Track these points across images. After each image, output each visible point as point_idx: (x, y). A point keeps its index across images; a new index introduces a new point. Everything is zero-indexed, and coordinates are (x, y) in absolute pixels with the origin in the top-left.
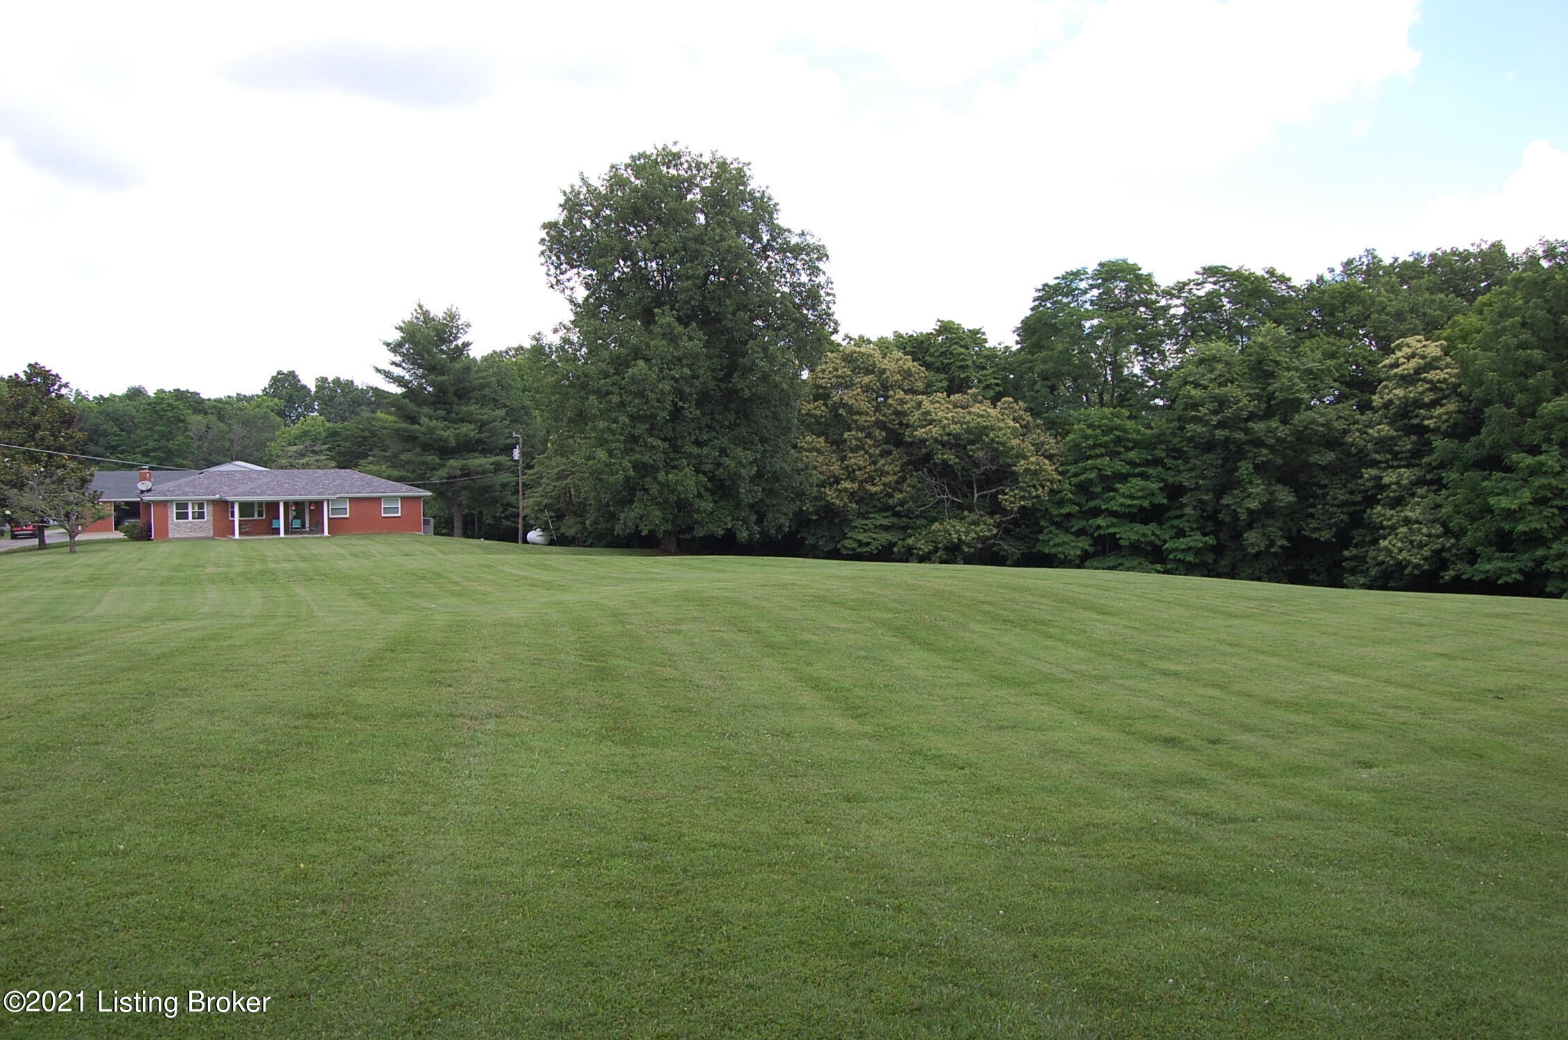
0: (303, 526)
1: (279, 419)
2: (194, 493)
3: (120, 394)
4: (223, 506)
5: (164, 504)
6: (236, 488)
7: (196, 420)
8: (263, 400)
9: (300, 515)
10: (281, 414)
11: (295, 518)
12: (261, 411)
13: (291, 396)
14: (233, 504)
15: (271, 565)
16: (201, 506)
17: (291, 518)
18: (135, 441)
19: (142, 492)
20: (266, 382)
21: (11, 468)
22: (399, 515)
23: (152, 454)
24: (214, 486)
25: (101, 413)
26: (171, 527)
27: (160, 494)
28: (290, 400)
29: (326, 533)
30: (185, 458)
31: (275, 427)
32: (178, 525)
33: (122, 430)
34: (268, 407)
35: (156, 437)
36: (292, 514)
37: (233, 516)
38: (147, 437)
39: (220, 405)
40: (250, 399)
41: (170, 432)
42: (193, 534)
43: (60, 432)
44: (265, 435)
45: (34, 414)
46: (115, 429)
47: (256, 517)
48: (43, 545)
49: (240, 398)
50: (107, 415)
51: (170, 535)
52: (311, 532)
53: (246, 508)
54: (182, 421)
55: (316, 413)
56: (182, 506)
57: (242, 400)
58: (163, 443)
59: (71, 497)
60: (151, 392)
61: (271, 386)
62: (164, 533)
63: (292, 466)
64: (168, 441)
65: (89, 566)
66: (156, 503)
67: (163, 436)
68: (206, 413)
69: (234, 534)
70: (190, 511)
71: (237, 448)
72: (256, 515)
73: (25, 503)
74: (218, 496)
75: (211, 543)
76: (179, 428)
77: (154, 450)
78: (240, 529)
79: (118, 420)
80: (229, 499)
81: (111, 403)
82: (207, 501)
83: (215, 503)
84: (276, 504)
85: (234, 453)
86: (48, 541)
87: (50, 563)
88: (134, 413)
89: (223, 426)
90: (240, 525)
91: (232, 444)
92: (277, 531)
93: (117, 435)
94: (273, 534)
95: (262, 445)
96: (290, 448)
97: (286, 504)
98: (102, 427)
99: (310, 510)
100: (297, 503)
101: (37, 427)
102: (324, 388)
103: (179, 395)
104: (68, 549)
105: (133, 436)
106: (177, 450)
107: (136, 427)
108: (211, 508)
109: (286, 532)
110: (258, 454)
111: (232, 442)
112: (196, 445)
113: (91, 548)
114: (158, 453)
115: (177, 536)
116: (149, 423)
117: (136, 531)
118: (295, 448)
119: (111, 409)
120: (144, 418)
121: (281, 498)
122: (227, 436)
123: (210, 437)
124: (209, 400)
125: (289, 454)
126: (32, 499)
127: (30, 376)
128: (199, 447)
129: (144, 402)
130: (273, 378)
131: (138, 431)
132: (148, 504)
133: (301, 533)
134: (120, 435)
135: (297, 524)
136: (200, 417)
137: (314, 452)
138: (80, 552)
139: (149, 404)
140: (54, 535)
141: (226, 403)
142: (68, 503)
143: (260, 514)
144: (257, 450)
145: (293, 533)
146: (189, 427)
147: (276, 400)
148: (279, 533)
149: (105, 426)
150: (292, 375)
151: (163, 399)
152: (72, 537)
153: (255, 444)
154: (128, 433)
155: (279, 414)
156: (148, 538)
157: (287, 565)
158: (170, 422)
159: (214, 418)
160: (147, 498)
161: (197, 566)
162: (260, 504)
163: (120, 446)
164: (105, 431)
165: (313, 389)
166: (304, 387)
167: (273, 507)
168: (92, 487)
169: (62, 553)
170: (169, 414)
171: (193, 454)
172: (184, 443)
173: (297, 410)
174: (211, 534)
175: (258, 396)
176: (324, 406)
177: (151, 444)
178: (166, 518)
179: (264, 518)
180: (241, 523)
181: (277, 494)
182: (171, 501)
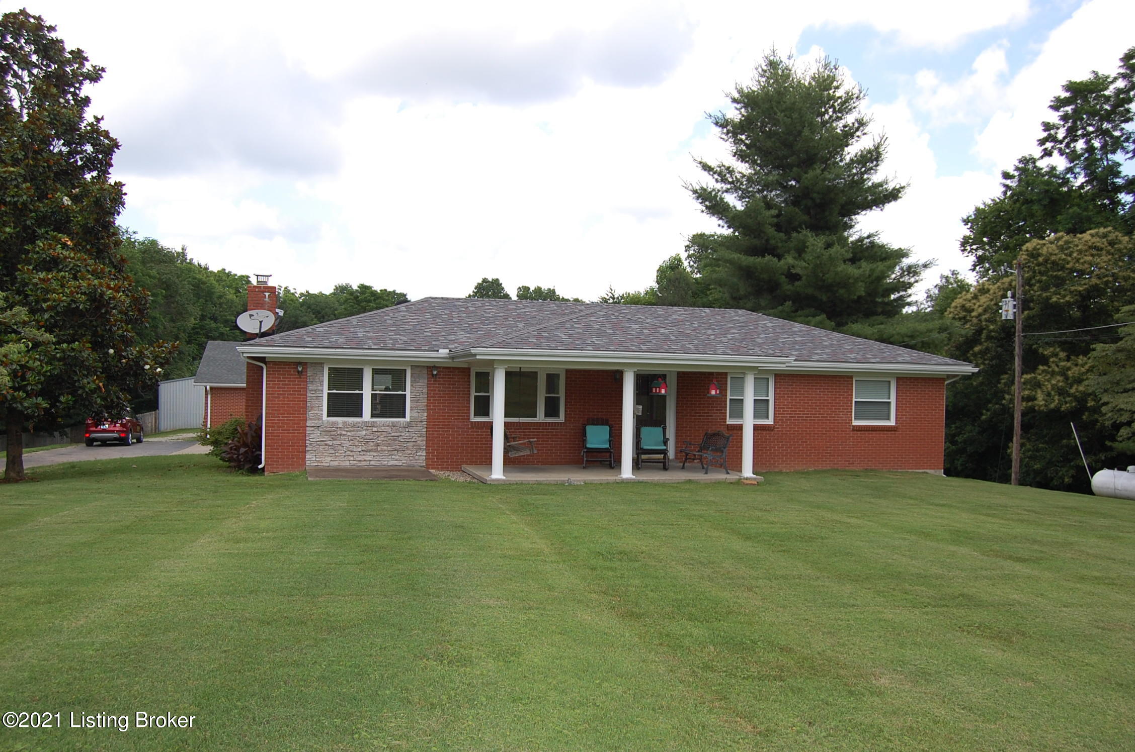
2: (380, 342)
4: (456, 382)
5: (299, 369)
14: (485, 381)
16: (397, 376)
17: (654, 421)
22: (892, 422)
26: (313, 436)
27: (289, 340)
29: (747, 471)
32: (330, 431)
37: (484, 407)
42: (371, 460)
47: (541, 417)
51: (311, 460)
53: (521, 387)
56: (347, 375)
62: (293, 453)
66: (278, 366)
69: (487, 461)
70: (367, 393)
72: (542, 408)
74: (444, 352)
78: (507, 450)
80: (482, 353)
82: (416, 367)
83: (435, 369)
84: (614, 378)
90: (506, 437)
92: (609, 459)
97: (641, 378)
108: (423, 386)
109: (639, 464)
115: (328, 461)
121: (630, 360)
132: (256, 369)
135: (650, 438)
143: (552, 409)
145: (656, 467)
148: (618, 466)
156: (252, 464)
160: (252, 351)
162: (554, 378)
167: (600, 387)
174: (420, 458)
178: (301, 409)
179: (562, 418)
180: (510, 431)
181: (621, 346)
182: (318, 364)
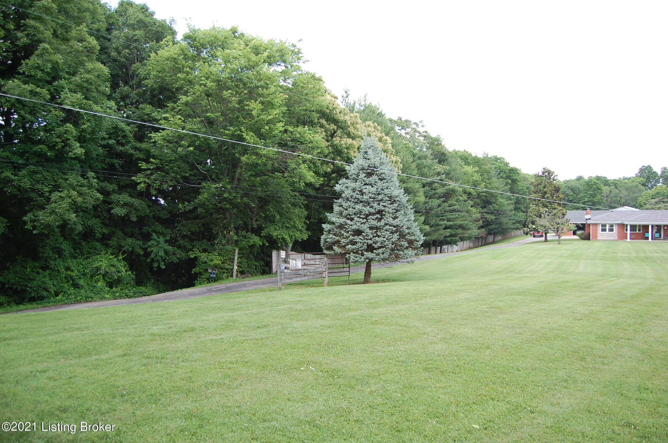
0: (660, 236)
1: (643, 187)
2: (609, 220)
3: (573, 179)
4: (622, 226)
5: (596, 225)
6: (628, 218)
7: (605, 189)
8: (635, 179)
9: (659, 231)
10: (644, 185)
11: (656, 232)
12: (635, 184)
13: (648, 177)
14: (627, 226)
15: (649, 254)
16: (612, 226)
17: (654, 232)
18: (580, 198)
19: (587, 219)
20: (637, 171)
21: (536, 209)
23: (587, 203)
24: (618, 217)
25: (566, 187)
26: (599, 235)
27: (594, 220)
28: (648, 178)
30: (600, 205)
31: (640, 191)
32: (601, 234)
33: (575, 194)
34: (637, 182)
35: (589, 196)
36: (655, 230)
37: (627, 230)
38: (585, 196)
39: (616, 182)
40: (629, 179)
41: (594, 194)
42: (608, 238)
43: (554, 195)
44: (636, 195)
45: (544, 188)
46: (572, 193)
47: (637, 232)
48: (546, 240)
49: (624, 179)
50: (569, 188)
51: (598, 238)
52: (664, 239)
53: (633, 227)
54: (600, 189)
55: (661, 184)
56: (604, 226)
57: (625, 179)
58: (591, 199)
59: (558, 221)
60: (586, 178)
61: (639, 173)
62: (596, 237)
63: (652, 209)
64: (593, 198)
65: (568, 250)
66: (593, 224)
67: (591, 195)
68: (609, 186)
69: (627, 239)
70: (607, 228)
71: (623, 200)
72: (637, 230)
73: (542, 223)
74: (620, 222)
75: (617, 242)
76: (598, 192)
77: (588, 202)
78: (630, 237)
79: (573, 189)
80: (625, 223)
81: (570, 183)
82: (615, 224)
83: (618, 225)
84: (648, 226)
85: (622, 203)
86: (548, 239)
87: (552, 248)
88: (579, 186)
89: (617, 191)
90: (630, 235)
91: (621, 199)
92: (647, 238)
93: (572, 196)
94: (645, 239)
95: (636, 199)
96: (652, 200)
97: (652, 226)
98: (566, 193)
99: (664, 230)
100: (657, 226)
101: (546, 193)
102: (665, 172)
103: (598, 178)
104: (557, 242)
105: (579, 196)
106: (597, 202)
107: (580, 192)
108: (617, 226)
109: (652, 239)
110: (632, 203)
111: (621, 198)
112: (605, 199)
113: (568, 242)
114: (589, 203)
115: (601, 238)
116: (585, 190)
117: (583, 237)
118: (654, 200)
119: (570, 185)
120: (584, 188)
121: (650, 223)
122: (619, 195)
123: (611, 196)
124: (611, 180)
125: (651, 203)
126: (544, 222)
127: (543, 173)
128: (607, 200)
129: (584, 181)
130: (640, 169)
131: (581, 194)
132: (589, 225)
133: (659, 240)
134: (574, 196)
135: (657, 235)
136: (607, 187)
137: (663, 202)
138: (563, 244)
139: (586, 182)
140: (551, 236)
141: (618, 181)
142: (558, 224)
143: (639, 230)
144: (632, 201)
145: (655, 239)
146: (603, 191)
147: (641, 179)
148: (648, 239)
149: (568, 192)
150: (649, 167)
151: (592, 180)
152: (559, 237)
153: (632, 198)
154: (577, 195)
155: (642, 185)
156: (589, 239)
157: (657, 255)
158: (595, 190)
159: (613, 187)
160: (589, 222)
161: (614, 253)
162: (639, 226)
163: (573, 200)
164: (568, 194)
165: (659, 173)
166: (655, 172)
167: (646, 227)
168: (566, 217)
169: (555, 244)
170: (594, 186)
171: (604, 203)
172: (601, 199)
173: (651, 183)
174: (616, 238)
175: (633, 177)
176: (665, 181)
177: (586, 199)
178: (596, 231)
179: (641, 232)
180: (631, 234)
181: (648, 221)
182: (599, 224)
